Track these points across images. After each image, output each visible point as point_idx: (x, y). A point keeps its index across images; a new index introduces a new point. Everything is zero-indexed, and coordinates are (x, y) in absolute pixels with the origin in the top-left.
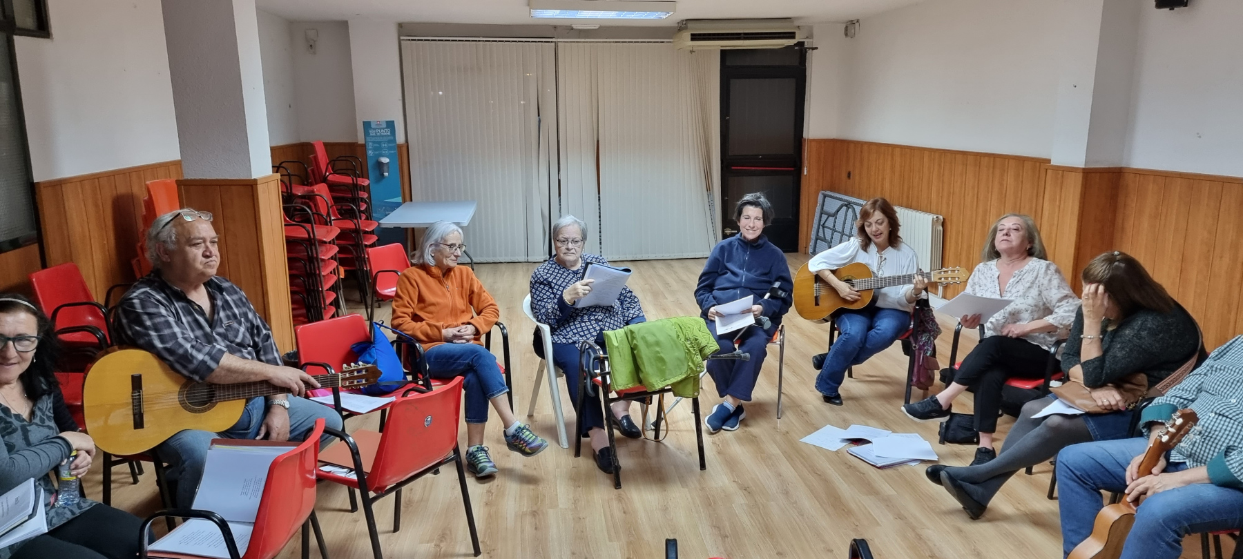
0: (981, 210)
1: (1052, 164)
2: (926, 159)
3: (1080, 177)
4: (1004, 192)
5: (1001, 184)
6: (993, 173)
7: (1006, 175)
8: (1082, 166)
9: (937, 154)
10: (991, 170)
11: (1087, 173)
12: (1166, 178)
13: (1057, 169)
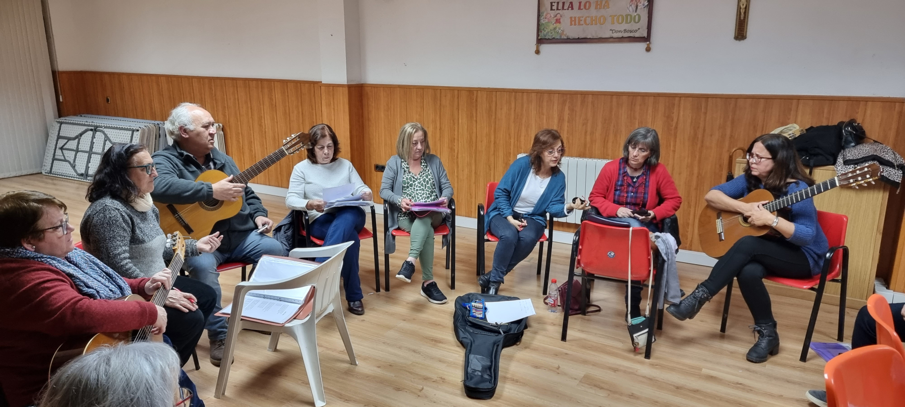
0: (256, 117)
1: (323, 83)
2: (196, 85)
3: (346, 90)
4: (274, 103)
5: (271, 99)
6: (262, 91)
7: (273, 92)
8: (345, 82)
9: (206, 81)
10: (260, 90)
11: (350, 87)
12: (390, 89)
13: (328, 86)
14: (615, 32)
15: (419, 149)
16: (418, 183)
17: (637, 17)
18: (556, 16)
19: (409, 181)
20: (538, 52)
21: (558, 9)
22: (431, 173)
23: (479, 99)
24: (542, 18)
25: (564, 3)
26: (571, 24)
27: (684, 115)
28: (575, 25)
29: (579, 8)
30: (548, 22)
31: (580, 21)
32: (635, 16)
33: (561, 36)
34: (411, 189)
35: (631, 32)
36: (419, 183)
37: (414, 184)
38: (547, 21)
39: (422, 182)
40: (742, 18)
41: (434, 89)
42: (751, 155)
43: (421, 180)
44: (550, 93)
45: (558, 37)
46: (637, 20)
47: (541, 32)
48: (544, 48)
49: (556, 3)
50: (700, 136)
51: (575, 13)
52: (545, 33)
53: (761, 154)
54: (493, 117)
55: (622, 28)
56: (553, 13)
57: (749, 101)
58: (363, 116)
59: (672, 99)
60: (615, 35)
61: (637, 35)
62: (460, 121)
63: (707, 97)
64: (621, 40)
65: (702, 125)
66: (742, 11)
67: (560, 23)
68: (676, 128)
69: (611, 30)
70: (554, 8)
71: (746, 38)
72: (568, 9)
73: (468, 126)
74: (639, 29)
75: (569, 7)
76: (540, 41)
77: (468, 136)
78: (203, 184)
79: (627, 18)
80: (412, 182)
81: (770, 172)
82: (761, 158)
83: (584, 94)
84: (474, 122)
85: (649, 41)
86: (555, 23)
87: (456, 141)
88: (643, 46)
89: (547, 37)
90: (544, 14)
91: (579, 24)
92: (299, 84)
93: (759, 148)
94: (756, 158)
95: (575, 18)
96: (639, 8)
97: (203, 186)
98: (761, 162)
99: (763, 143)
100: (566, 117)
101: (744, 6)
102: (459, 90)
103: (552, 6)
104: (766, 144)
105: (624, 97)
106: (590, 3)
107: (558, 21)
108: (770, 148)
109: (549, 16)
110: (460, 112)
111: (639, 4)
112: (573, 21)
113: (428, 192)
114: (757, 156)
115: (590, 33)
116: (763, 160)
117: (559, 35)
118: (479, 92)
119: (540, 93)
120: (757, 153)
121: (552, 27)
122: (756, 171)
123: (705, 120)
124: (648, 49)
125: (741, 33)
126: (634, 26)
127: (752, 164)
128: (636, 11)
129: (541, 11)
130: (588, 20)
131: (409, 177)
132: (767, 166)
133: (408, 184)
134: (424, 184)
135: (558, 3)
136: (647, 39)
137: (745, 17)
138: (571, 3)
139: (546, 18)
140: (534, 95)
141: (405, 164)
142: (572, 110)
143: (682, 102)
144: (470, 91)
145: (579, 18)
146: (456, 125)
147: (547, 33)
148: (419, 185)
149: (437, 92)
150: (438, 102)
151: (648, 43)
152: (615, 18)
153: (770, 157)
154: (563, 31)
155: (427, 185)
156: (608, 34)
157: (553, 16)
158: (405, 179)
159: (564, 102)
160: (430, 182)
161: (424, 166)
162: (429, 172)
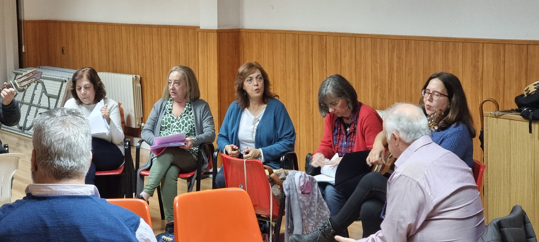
1: (201, 28)
3: (215, 36)
8: (217, 28)
10: (168, 38)
11: (220, 33)
12: (260, 34)
13: (203, 31)
16: (176, 124)
19: (167, 121)
22: (193, 116)
23: (327, 46)
27: (487, 63)
36: (178, 124)
37: (172, 124)
39: (181, 123)
41: (294, 34)
43: (181, 121)
44: (382, 38)
62: (314, 70)
80: (170, 123)
100: (395, 67)
102: (312, 35)
110: (314, 59)
118: (328, 37)
119: (374, 38)
123: (504, 71)
131: (168, 118)
133: (166, 124)
141: (169, 106)
142: (399, 58)
144: (321, 37)
149: (296, 37)
153: (447, 95)
155: (185, 128)
158: (164, 120)
159: (393, 47)
160: (188, 125)
161: (187, 108)
162: (191, 116)
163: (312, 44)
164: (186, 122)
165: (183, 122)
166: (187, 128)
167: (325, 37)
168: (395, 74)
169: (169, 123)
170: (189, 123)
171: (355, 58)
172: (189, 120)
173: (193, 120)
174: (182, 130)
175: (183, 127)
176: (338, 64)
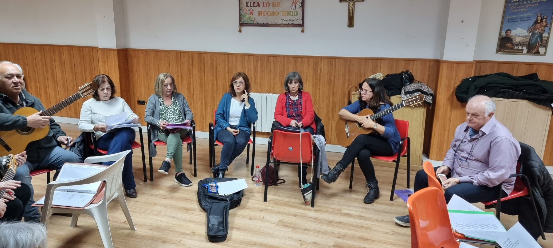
0: (49, 71)
1: (99, 48)
3: (116, 53)
4: (63, 61)
7: (62, 54)
8: (116, 48)
10: (52, 52)
11: (119, 51)
12: (147, 52)
13: (103, 50)
14: (284, 20)
15: (169, 89)
16: (170, 111)
17: (296, 12)
18: (250, 10)
19: (164, 110)
20: (240, 31)
21: (251, 6)
22: (178, 104)
23: (205, 59)
24: (242, 11)
25: (254, 3)
26: (259, 15)
27: (324, 68)
28: (261, 16)
29: (263, 6)
30: (246, 14)
31: (264, 13)
32: (295, 12)
33: (253, 22)
34: (166, 115)
35: (293, 21)
36: (171, 111)
37: (167, 111)
38: (244, 13)
40: (351, 15)
41: (177, 52)
42: (362, 89)
43: (172, 109)
44: (249, 55)
45: (252, 23)
46: (296, 15)
47: (242, 19)
48: (244, 29)
49: (249, 3)
50: (333, 80)
51: (261, 9)
52: (244, 20)
53: (366, 89)
54: (215, 70)
55: (288, 18)
56: (248, 8)
57: (357, 60)
58: (128, 70)
59: (317, 59)
60: (284, 23)
61: (296, 23)
62: (194, 72)
63: (335, 58)
64: (288, 25)
65: (333, 74)
66: (351, 11)
67: (252, 14)
68: (320, 75)
69: (282, 19)
70: (248, 5)
71: (353, 26)
72: (257, 6)
73: (199, 75)
74: (297, 19)
75: (257, 5)
76: (241, 25)
77: (200, 81)
78: (20, 117)
79: (290, 13)
81: (372, 98)
82: (367, 91)
83: (269, 56)
84: (203, 73)
85: (303, 26)
86: (250, 14)
87: (192, 85)
88: (300, 29)
89: (245, 22)
90: (243, 9)
91: (264, 16)
92: (81, 49)
93: (366, 86)
94: (364, 91)
95: (261, 12)
96: (296, 7)
97: (20, 118)
98: (367, 94)
99: (367, 83)
100: (259, 69)
101: (352, 9)
102: (193, 53)
103: (247, 4)
104: (369, 83)
105: (291, 58)
106: (269, 3)
107: (251, 13)
108: (371, 86)
109: (246, 10)
110: (194, 66)
111: (296, 5)
112: (260, 13)
113: (177, 117)
114: (365, 90)
115: (270, 20)
116: (368, 92)
117: (252, 21)
118: (205, 54)
119: (243, 55)
120: (365, 88)
121: (248, 16)
122: (364, 99)
123: (335, 72)
124: (303, 31)
125: (351, 24)
126: (294, 18)
127: (362, 94)
128: (295, 9)
129: (241, 6)
130: (269, 14)
131: (164, 107)
132: (370, 95)
133: (163, 112)
134: (174, 111)
135: (251, 3)
136: (302, 25)
137: (352, 15)
138: (258, 3)
139: (244, 11)
140: (239, 56)
141: (161, 99)
142: (262, 65)
143: (322, 61)
144: (200, 54)
145: (263, 12)
146: (192, 74)
147: (245, 20)
148: (171, 112)
149: (178, 54)
150: (179, 61)
151: (303, 27)
152: (284, 12)
153: (371, 90)
154: (254, 19)
155: (176, 112)
156: (280, 22)
157: (248, 10)
158: (161, 109)
159: (257, 61)
160: (178, 110)
161: (173, 100)
162: (177, 104)
163: (192, 58)
164: (176, 109)
165: (174, 109)
166: (177, 112)
167: (203, 55)
168: (259, 74)
169: (165, 111)
170: (178, 109)
171: (228, 66)
172: (177, 107)
173: (179, 106)
174: (175, 114)
175: (175, 112)
176: (214, 69)
